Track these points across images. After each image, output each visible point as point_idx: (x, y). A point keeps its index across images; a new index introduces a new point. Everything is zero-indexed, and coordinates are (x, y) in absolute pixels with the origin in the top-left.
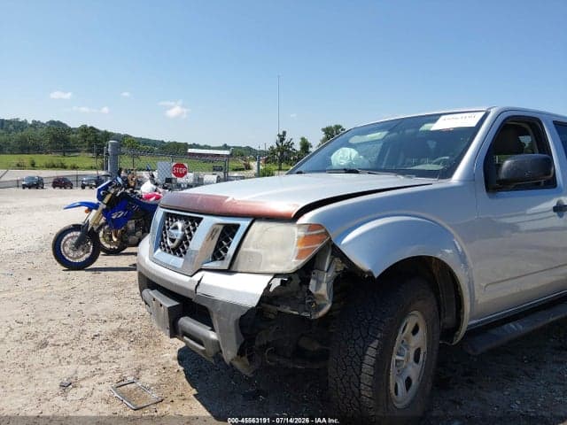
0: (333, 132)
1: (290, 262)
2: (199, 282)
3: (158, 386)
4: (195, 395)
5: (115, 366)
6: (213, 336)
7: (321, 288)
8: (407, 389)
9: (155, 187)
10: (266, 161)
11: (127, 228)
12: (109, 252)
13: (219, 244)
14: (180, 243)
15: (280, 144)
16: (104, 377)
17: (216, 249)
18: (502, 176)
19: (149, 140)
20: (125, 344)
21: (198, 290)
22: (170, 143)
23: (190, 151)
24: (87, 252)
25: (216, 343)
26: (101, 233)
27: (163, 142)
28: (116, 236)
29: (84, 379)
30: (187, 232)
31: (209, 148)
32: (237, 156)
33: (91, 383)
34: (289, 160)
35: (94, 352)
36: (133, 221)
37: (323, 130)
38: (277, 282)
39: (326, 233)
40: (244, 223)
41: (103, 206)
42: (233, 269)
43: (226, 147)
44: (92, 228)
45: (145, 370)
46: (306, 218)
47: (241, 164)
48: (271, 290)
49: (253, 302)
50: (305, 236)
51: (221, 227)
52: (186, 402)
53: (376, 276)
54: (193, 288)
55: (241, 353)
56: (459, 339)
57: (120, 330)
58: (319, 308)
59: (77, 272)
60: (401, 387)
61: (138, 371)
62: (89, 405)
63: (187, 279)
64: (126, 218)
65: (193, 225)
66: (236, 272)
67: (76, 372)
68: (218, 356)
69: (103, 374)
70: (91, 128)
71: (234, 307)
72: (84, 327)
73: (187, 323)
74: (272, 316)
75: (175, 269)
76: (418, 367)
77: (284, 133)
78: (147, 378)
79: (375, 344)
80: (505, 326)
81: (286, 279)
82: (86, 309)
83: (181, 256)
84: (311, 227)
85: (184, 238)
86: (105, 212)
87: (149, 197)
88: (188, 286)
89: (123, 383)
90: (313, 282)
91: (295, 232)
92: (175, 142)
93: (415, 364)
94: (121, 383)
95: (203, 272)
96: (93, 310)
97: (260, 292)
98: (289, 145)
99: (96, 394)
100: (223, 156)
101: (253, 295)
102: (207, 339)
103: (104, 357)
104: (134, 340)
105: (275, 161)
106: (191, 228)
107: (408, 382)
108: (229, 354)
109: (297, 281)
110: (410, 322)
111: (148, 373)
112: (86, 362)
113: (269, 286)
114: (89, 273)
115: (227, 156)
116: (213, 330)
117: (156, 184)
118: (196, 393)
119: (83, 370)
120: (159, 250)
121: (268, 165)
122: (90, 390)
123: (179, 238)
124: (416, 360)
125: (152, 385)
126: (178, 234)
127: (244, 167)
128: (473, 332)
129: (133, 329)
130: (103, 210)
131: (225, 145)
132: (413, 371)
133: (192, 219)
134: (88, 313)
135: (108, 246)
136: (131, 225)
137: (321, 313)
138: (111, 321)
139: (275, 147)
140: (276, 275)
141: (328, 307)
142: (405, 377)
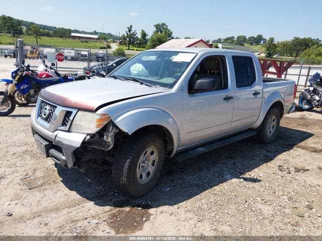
0: (160, 27)
1: (94, 129)
2: (56, 136)
3: (43, 178)
4: (61, 181)
5: (23, 169)
6: (64, 158)
7: (109, 138)
8: (147, 177)
9: (46, 68)
10: (121, 44)
11: (29, 94)
12: (21, 105)
13: (65, 119)
14: (48, 116)
15: (129, 33)
16: (18, 174)
17: (63, 121)
18: (196, 88)
19: (46, 26)
20: (29, 158)
21: (56, 139)
22: (60, 29)
23: (73, 34)
24: (9, 106)
25: (65, 161)
26: (16, 95)
27: (55, 27)
28: (24, 98)
29: (8, 175)
30: (51, 111)
31: (85, 33)
32: (102, 39)
33: (13, 176)
34: (134, 44)
35: (14, 162)
36: (33, 90)
37: (155, 26)
38: (88, 137)
39: (110, 117)
40: (74, 111)
41: (15, 82)
42: (70, 131)
43: (95, 33)
44: (10, 94)
45: (38, 170)
46: (101, 111)
47: (105, 44)
48: (86, 140)
49: (78, 145)
50: (100, 119)
51: (65, 112)
52: (55, 184)
53: (130, 134)
54: (54, 138)
55: (74, 165)
56: (173, 155)
57: (26, 151)
58: (108, 146)
59: (3, 117)
60: (144, 175)
61: (35, 170)
62: (11, 186)
63: (51, 133)
64: (28, 89)
65: (54, 108)
66: (71, 132)
67: (5, 172)
68: (66, 165)
69: (17, 172)
70: (8, 17)
71: (71, 146)
72: (8, 149)
73: (53, 151)
74: (89, 149)
75: (45, 128)
76: (154, 168)
77: (131, 26)
78: (39, 174)
79: (128, 161)
80: (197, 150)
81: (92, 136)
82: (9, 139)
83: (49, 122)
84: (102, 115)
85: (50, 114)
86: (16, 85)
87: (42, 75)
88: (52, 137)
89: (27, 176)
90: (105, 137)
91: (95, 117)
92: (63, 28)
93: (152, 167)
94: (26, 177)
95: (58, 131)
96: (13, 140)
97: (81, 141)
98: (134, 34)
99: (15, 181)
100: (94, 39)
101: (78, 142)
102: (61, 159)
103: (18, 164)
104: (34, 156)
105: (125, 44)
106: (53, 110)
107: (148, 174)
108: (70, 165)
109: (97, 136)
110: (149, 150)
111: (39, 171)
112: (10, 167)
113: (85, 138)
114: (11, 118)
115: (96, 39)
116: (63, 155)
117: (46, 66)
118: (62, 179)
119: (8, 171)
120: (39, 118)
121: (121, 46)
122: (11, 180)
123: (47, 114)
124: (153, 165)
125: (41, 177)
126: (47, 112)
127: (106, 46)
128: (180, 153)
129: (33, 150)
130: (15, 84)
131: (95, 31)
132: (151, 169)
133: (53, 106)
134: (10, 141)
135: (20, 102)
136: (32, 92)
137: (109, 149)
138: (22, 146)
139: (126, 35)
140: (88, 134)
141: (112, 146)
142: (146, 172)
